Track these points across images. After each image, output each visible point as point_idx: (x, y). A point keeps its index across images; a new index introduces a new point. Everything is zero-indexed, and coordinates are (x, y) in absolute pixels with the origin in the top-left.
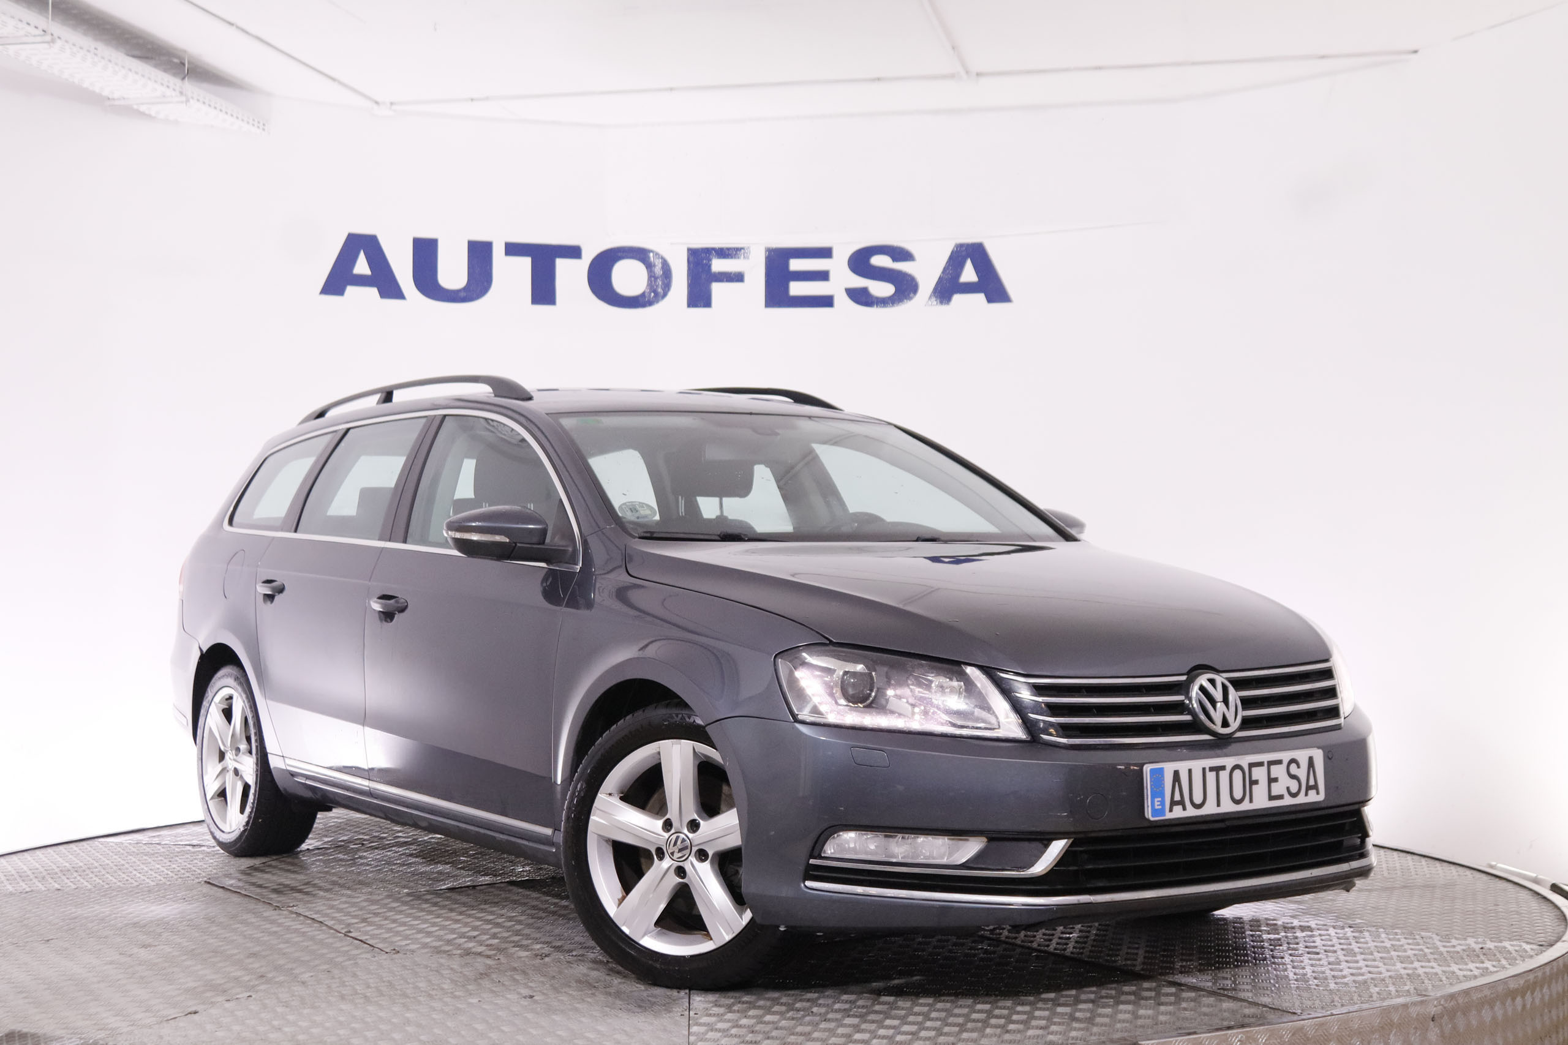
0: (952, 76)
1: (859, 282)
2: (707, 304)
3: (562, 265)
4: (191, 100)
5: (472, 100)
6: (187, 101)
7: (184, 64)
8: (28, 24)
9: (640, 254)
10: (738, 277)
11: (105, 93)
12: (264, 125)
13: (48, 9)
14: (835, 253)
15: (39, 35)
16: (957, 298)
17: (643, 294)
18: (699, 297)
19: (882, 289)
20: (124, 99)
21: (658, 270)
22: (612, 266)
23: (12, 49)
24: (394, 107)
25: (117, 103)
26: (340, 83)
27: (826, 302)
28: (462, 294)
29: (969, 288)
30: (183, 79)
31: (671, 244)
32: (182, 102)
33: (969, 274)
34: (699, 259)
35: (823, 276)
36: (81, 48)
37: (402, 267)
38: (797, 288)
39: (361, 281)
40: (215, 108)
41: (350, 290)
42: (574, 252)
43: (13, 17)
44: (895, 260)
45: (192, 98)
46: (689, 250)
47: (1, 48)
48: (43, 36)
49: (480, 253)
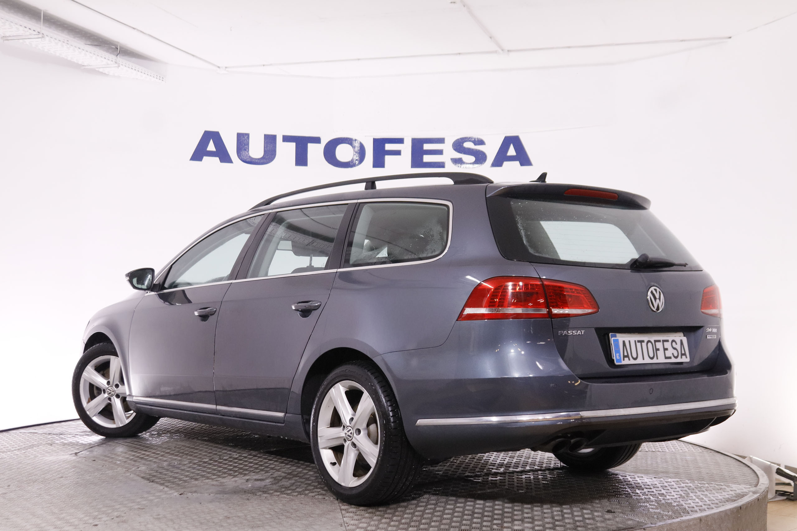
0: (496, 52)
1: (458, 155)
2: (383, 166)
3: (311, 146)
4: (121, 66)
5: (264, 65)
6: (119, 66)
7: (118, 49)
8: (30, 29)
9: (349, 141)
10: (398, 153)
11: (80, 63)
12: (163, 78)
13: (41, 22)
14: (446, 141)
15: (36, 34)
16: (505, 163)
17: (352, 160)
18: (378, 162)
19: (468, 158)
20: (90, 65)
21: (359, 149)
22: (336, 147)
23: (27, 41)
24: (227, 69)
25: (86, 67)
26: (197, 57)
27: (441, 165)
28: (262, 161)
29: (512, 159)
30: (117, 55)
31: (365, 136)
32: (116, 67)
33: (512, 152)
34: (379, 144)
35: (440, 152)
36: (60, 40)
37: (231, 147)
38: (427, 158)
39: (211, 154)
40: (135, 70)
41: (205, 158)
42: (317, 140)
44: (475, 144)
45: (122, 65)
46: (374, 139)
47: (21, 41)
48: (39, 34)
49: (270, 140)
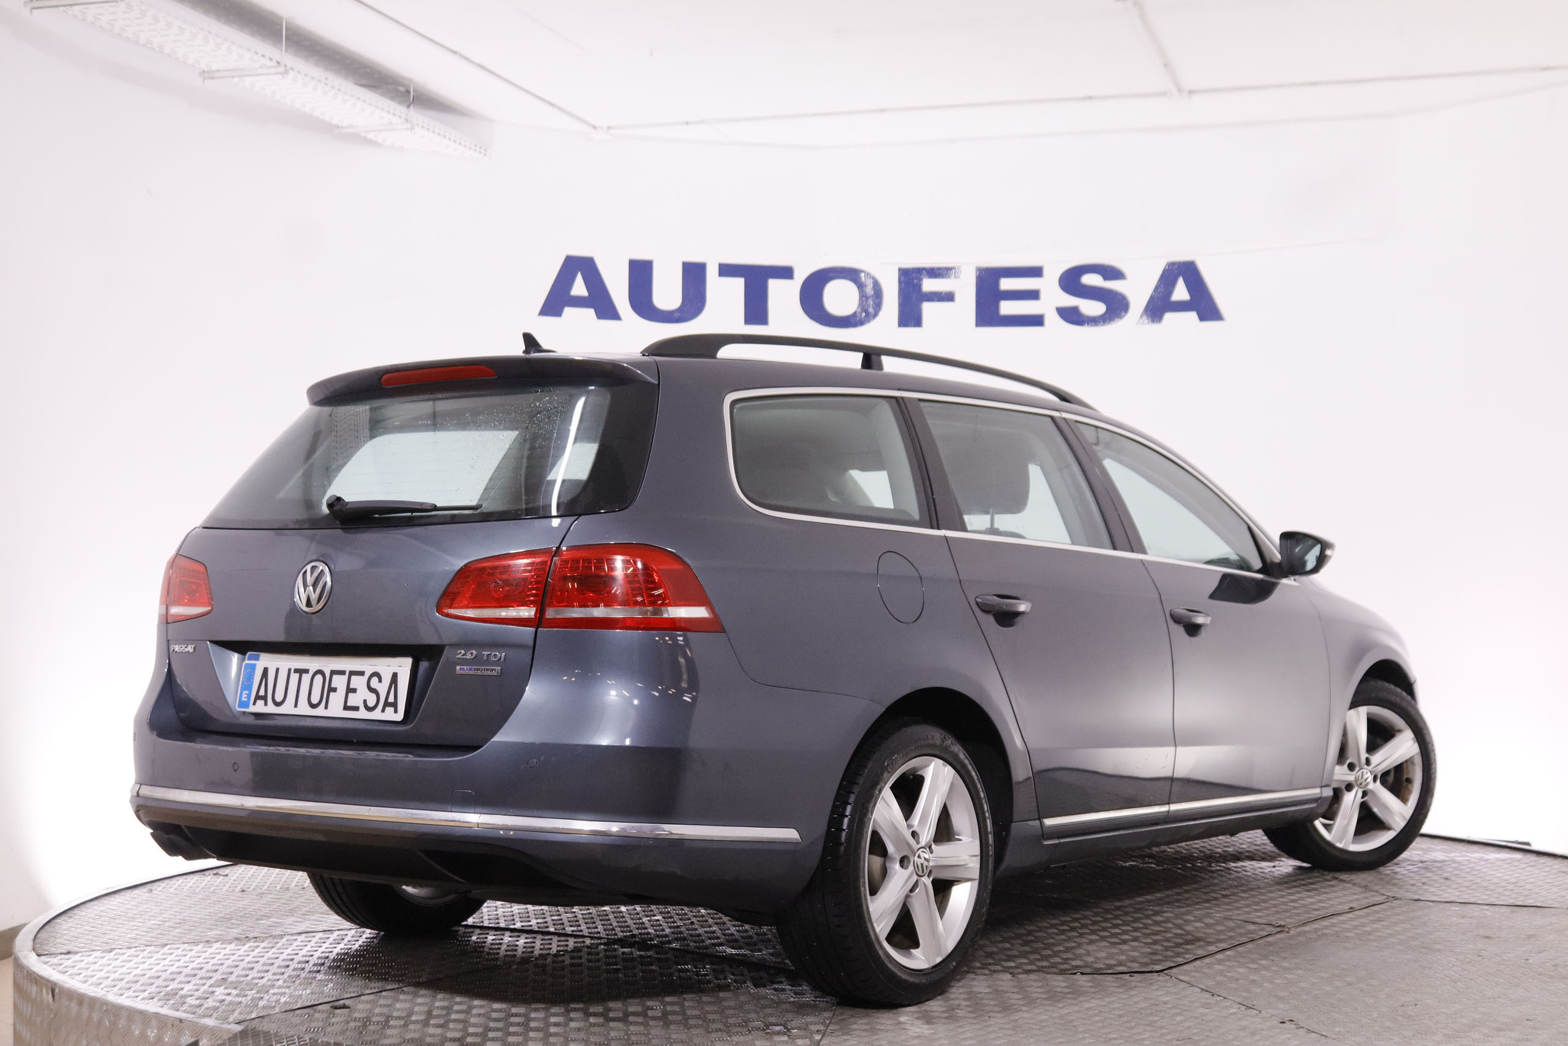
0: (1164, 94)
1: (1070, 301)
2: (918, 322)
3: (775, 286)
4: (416, 127)
5: (687, 123)
6: (413, 128)
7: (408, 92)
8: (263, 56)
9: (851, 274)
10: (949, 297)
11: (335, 121)
12: (485, 150)
13: (282, 41)
14: (1045, 272)
15: (273, 67)
16: (1169, 317)
17: (855, 314)
18: (910, 317)
19: (1093, 308)
20: (352, 126)
21: (869, 290)
22: (824, 286)
23: (248, 81)
24: (611, 131)
25: (346, 130)
26: (559, 108)
27: (1036, 321)
28: (676, 315)
29: (1181, 307)
30: (409, 106)
31: (883, 264)
32: (408, 129)
33: (1181, 293)
34: (910, 279)
35: (1034, 295)
36: (313, 78)
37: (618, 289)
38: (1007, 308)
39: (579, 302)
40: (439, 134)
41: (568, 311)
42: (786, 273)
43: (249, 50)
44: (1106, 278)
45: (417, 125)
46: (900, 270)
47: (236, 80)
48: (277, 67)
49: (694, 275)
